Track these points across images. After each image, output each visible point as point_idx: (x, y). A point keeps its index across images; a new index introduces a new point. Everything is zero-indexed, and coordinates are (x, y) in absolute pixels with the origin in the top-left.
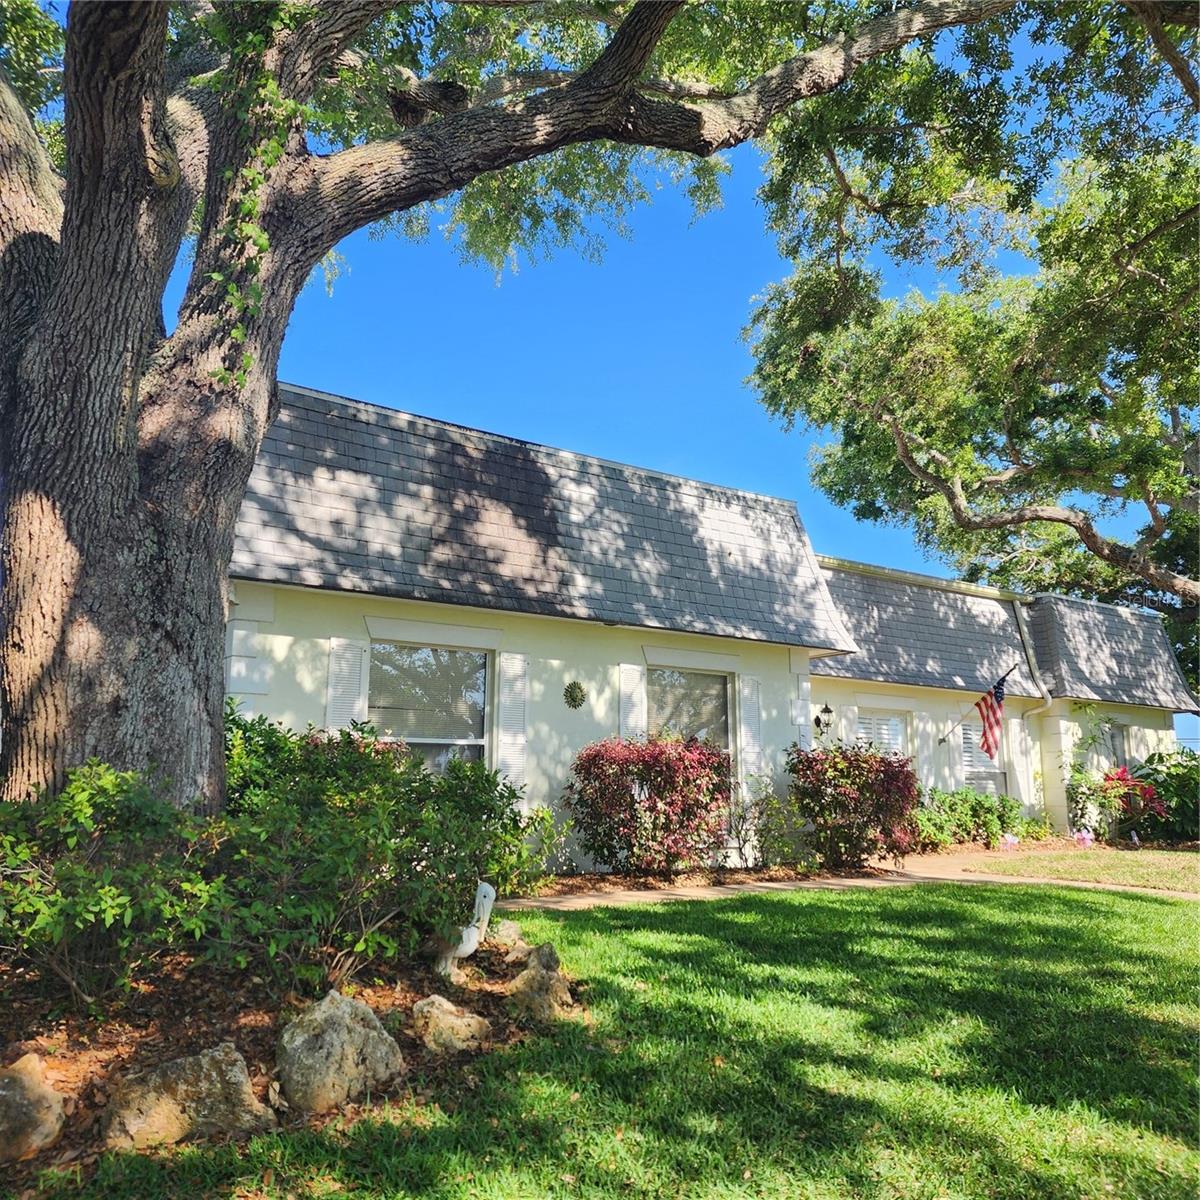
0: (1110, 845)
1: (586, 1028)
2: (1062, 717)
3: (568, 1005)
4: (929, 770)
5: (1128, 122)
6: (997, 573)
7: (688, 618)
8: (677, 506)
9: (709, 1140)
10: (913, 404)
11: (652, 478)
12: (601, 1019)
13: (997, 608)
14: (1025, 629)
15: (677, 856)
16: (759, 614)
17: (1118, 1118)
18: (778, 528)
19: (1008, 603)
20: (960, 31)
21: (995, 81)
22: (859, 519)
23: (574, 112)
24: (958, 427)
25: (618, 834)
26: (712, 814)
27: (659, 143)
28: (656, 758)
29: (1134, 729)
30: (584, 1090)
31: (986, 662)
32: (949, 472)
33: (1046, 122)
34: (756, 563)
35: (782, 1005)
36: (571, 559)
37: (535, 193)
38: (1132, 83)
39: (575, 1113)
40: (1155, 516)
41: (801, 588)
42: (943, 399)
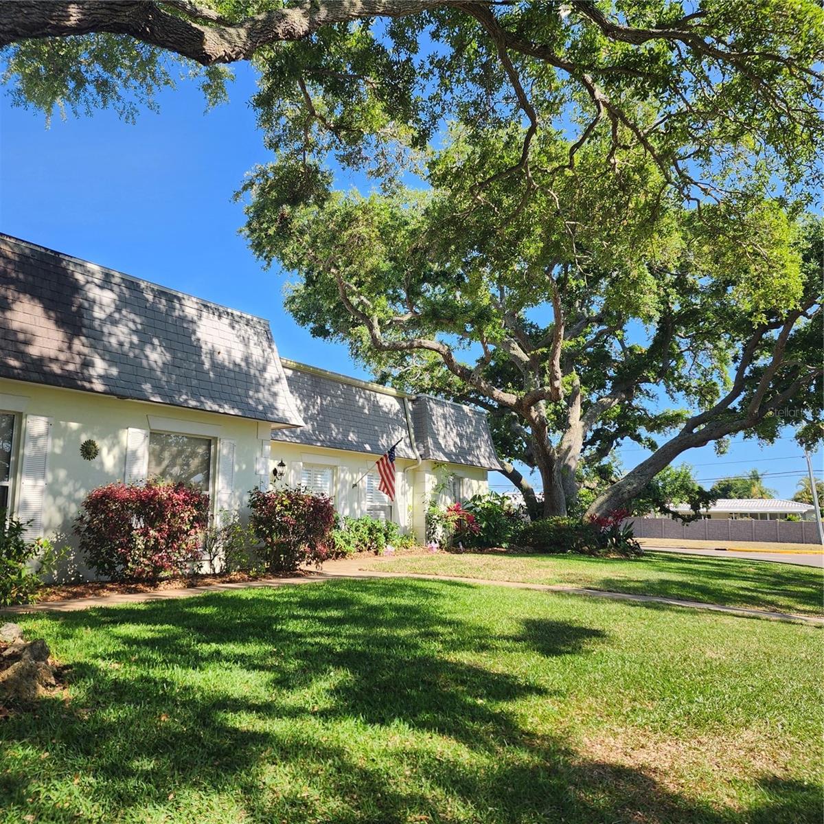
0: (447, 551)
1: (64, 702)
2: (427, 471)
3: (52, 685)
4: (345, 504)
5: (485, 105)
6: (397, 379)
7: (184, 397)
8: (181, 313)
9: (147, 776)
10: (351, 264)
11: (163, 292)
12: (76, 694)
13: (394, 401)
14: (410, 416)
15: (162, 568)
16: (237, 397)
17: (420, 727)
18: (256, 338)
19: (401, 399)
20: (388, 20)
21: (409, 59)
22: (314, 336)
23: (102, 8)
24: (378, 283)
25: (117, 553)
26: (191, 538)
27: (170, 47)
28: (151, 499)
29: (466, 480)
30: (53, 750)
31: (385, 436)
32: (371, 312)
33: (437, 94)
34: (238, 361)
35: (219, 671)
36: (92, 346)
37: (80, 63)
38: (488, 82)
39: (43, 768)
40: (486, 353)
41: (269, 381)
42: (370, 263)
